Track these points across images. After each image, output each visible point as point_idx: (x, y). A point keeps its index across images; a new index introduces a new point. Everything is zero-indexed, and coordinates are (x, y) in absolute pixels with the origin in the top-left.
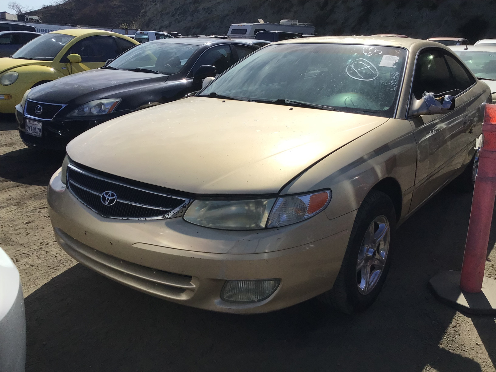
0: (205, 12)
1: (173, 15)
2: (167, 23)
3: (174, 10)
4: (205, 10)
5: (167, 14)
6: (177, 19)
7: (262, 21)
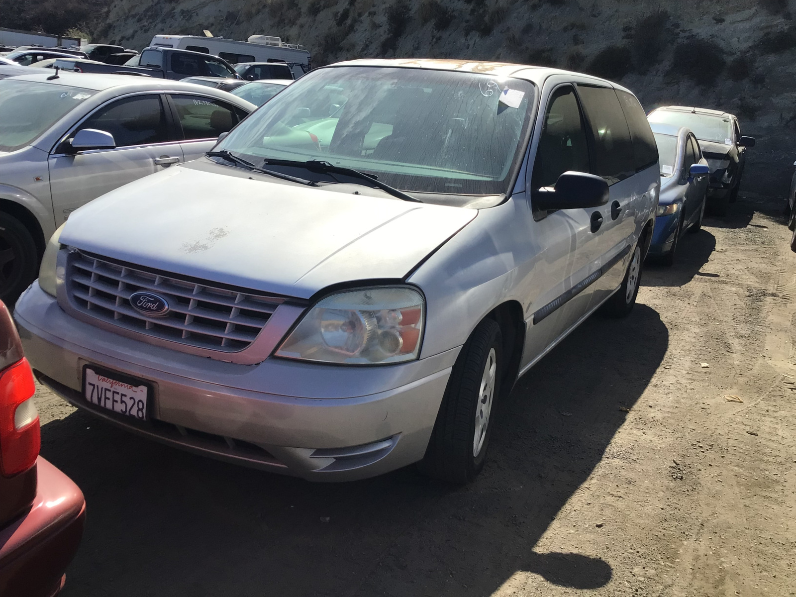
0: (182, 17)
1: (139, 20)
2: (130, 32)
3: (144, 11)
4: (182, 14)
5: (134, 16)
6: (144, 26)
7: (208, 34)
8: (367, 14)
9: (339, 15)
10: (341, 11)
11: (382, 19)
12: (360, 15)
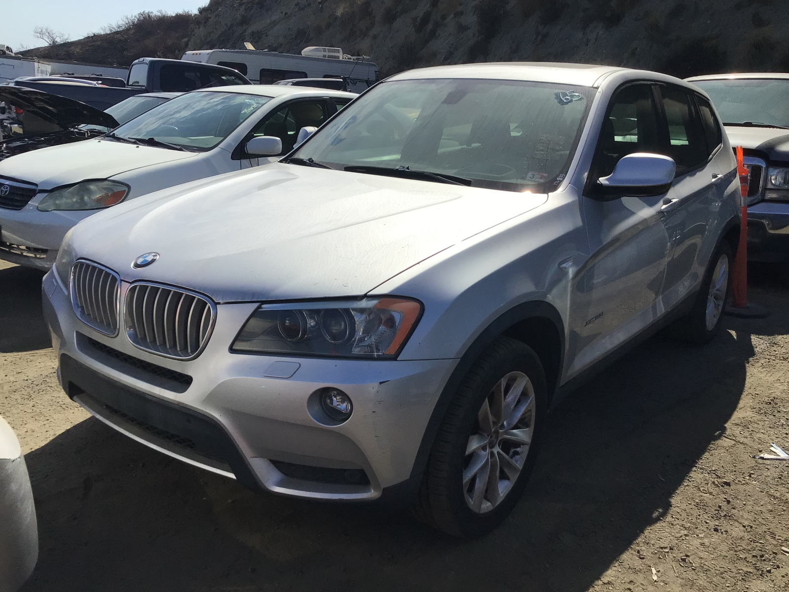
7: (249, 46)
8: (452, 16)
9: (418, 20)
10: (421, 15)
11: (471, 19)
12: (444, 17)
